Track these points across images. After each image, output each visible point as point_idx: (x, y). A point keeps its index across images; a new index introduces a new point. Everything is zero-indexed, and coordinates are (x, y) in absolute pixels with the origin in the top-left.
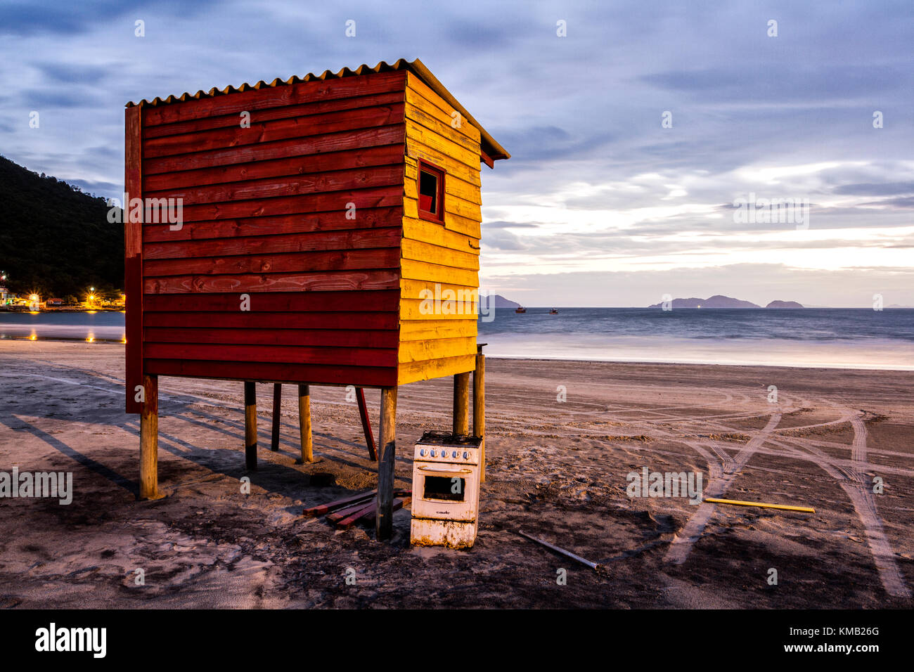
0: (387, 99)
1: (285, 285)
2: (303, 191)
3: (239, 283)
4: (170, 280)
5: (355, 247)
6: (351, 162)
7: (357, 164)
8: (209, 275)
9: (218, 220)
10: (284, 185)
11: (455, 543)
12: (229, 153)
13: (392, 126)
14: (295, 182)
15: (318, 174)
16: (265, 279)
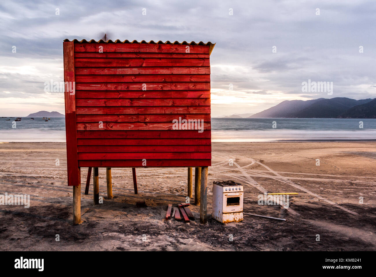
0: (203, 56)
1: (158, 127)
2: (165, 89)
3: (133, 126)
4: (93, 124)
5: (191, 113)
6: (188, 79)
7: (190, 80)
8: (116, 122)
9: (120, 98)
10: (155, 86)
11: (237, 220)
12: (126, 69)
13: (205, 67)
14: (161, 85)
15: (172, 82)
16: (147, 124)
